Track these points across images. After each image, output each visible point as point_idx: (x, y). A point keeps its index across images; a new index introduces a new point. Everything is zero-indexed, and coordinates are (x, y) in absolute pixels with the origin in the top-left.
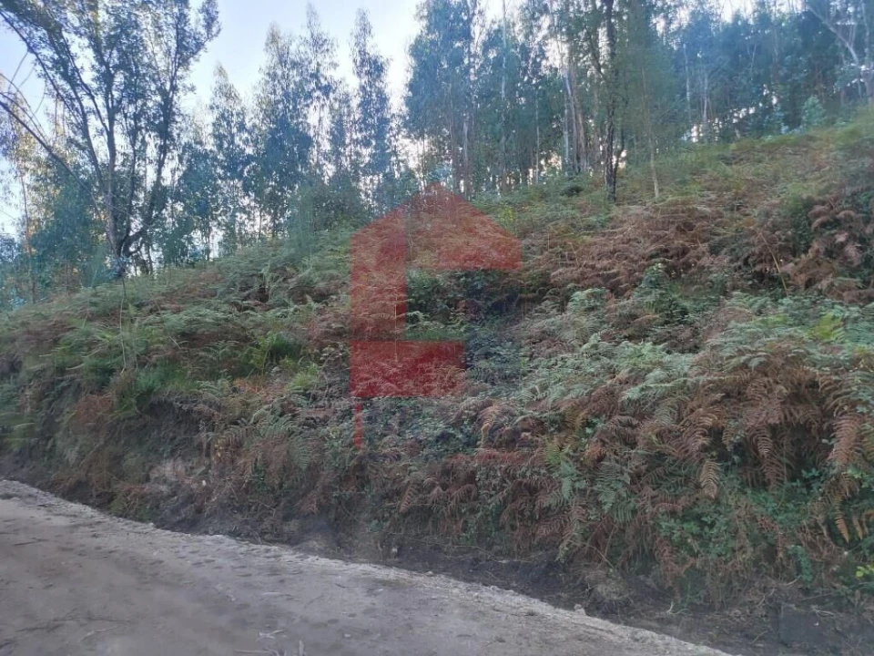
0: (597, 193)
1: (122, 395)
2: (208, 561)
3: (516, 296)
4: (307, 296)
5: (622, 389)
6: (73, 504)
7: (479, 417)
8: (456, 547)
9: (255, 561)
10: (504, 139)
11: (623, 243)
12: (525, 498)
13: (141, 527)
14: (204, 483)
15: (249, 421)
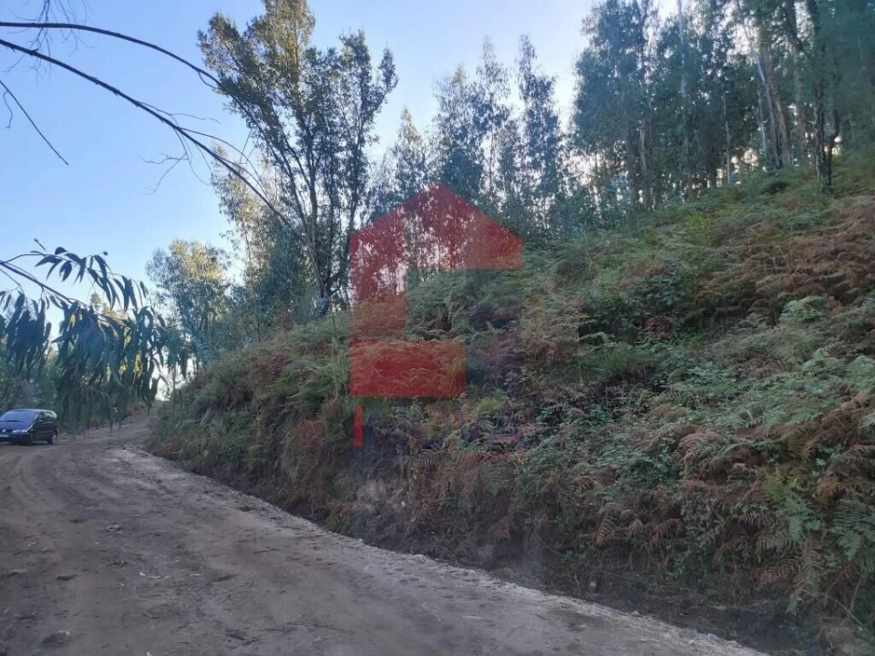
0: (808, 186)
1: (331, 420)
2: (413, 580)
3: (714, 310)
4: (488, 323)
5: (861, 414)
6: (296, 518)
7: (681, 444)
8: (662, 586)
9: (455, 583)
10: (686, 141)
11: (848, 241)
12: (742, 537)
13: (352, 542)
14: (403, 503)
15: (441, 445)
